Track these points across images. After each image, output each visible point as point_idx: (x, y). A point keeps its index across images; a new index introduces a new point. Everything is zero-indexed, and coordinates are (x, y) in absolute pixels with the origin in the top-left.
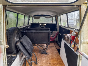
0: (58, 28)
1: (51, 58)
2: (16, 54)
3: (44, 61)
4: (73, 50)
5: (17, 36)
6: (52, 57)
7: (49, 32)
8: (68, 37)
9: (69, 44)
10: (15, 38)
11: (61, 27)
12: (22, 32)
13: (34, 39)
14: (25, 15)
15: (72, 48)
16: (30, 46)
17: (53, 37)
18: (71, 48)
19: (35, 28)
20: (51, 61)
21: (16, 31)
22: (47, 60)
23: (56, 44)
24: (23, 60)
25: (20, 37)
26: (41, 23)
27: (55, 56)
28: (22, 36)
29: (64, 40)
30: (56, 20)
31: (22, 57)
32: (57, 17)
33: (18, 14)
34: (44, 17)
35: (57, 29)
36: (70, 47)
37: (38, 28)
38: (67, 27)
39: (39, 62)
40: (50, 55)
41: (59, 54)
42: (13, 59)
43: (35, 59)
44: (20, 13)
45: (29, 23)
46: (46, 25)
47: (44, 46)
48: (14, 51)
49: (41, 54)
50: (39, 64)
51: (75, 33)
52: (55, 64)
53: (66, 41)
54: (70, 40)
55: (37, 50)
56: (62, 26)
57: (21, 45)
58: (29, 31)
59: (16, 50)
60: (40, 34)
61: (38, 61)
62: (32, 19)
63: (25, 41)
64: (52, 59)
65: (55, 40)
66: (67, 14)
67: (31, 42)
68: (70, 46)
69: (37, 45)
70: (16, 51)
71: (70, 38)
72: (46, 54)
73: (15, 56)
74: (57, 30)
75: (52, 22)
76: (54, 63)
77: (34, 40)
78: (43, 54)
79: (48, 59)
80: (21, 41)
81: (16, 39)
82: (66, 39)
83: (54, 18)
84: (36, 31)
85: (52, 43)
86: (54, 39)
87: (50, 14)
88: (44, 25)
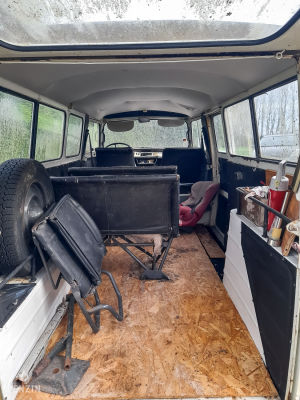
0: (215, 166)
1: (186, 296)
2: (31, 275)
3: (154, 310)
4: (279, 250)
5: (35, 199)
6: (188, 292)
7: (173, 182)
8: (255, 200)
9: (261, 229)
10: (26, 208)
11: (230, 159)
12: (53, 181)
13: (108, 215)
14: (66, 109)
15: (271, 243)
16: (89, 240)
17: (192, 206)
18: (267, 245)
19: (113, 168)
20: (185, 307)
21: (30, 177)
22: (164, 304)
23: (206, 238)
24: (60, 306)
25: (48, 201)
26: (140, 147)
27: (202, 288)
28: (57, 200)
29: (239, 213)
30: (205, 130)
31: (56, 287)
32: (211, 117)
33: (37, 104)
34: (153, 123)
35: (211, 171)
36: (266, 240)
37: (124, 167)
38: (251, 159)
39: (132, 312)
40: (181, 282)
41: (222, 278)
42: (19, 294)
43: (114, 299)
44: (43, 99)
45: (88, 149)
46: (160, 155)
47: (152, 244)
48: (20, 259)
49: (141, 279)
50: (128, 319)
51: (287, 179)
52: (201, 318)
53: (247, 216)
54: (263, 210)
55: (121, 265)
56: (233, 156)
57: (53, 236)
58: (86, 178)
59: (30, 257)
60: (133, 189)
61: (125, 307)
62: (101, 132)
63: (69, 219)
64: (190, 298)
65: (204, 220)
66: (251, 99)
67: (95, 228)
68: (265, 235)
69: (122, 241)
70: (32, 260)
71: (263, 202)
72: (164, 278)
73: (26, 282)
74: (210, 178)
75: (190, 141)
76: (197, 315)
77: (110, 215)
78: (147, 278)
79: (172, 299)
80: (52, 217)
81: (29, 210)
82: (250, 206)
83: (197, 125)
84: (118, 178)
85: (190, 233)
86: (199, 216)
87: (177, 105)
88: (153, 155)
